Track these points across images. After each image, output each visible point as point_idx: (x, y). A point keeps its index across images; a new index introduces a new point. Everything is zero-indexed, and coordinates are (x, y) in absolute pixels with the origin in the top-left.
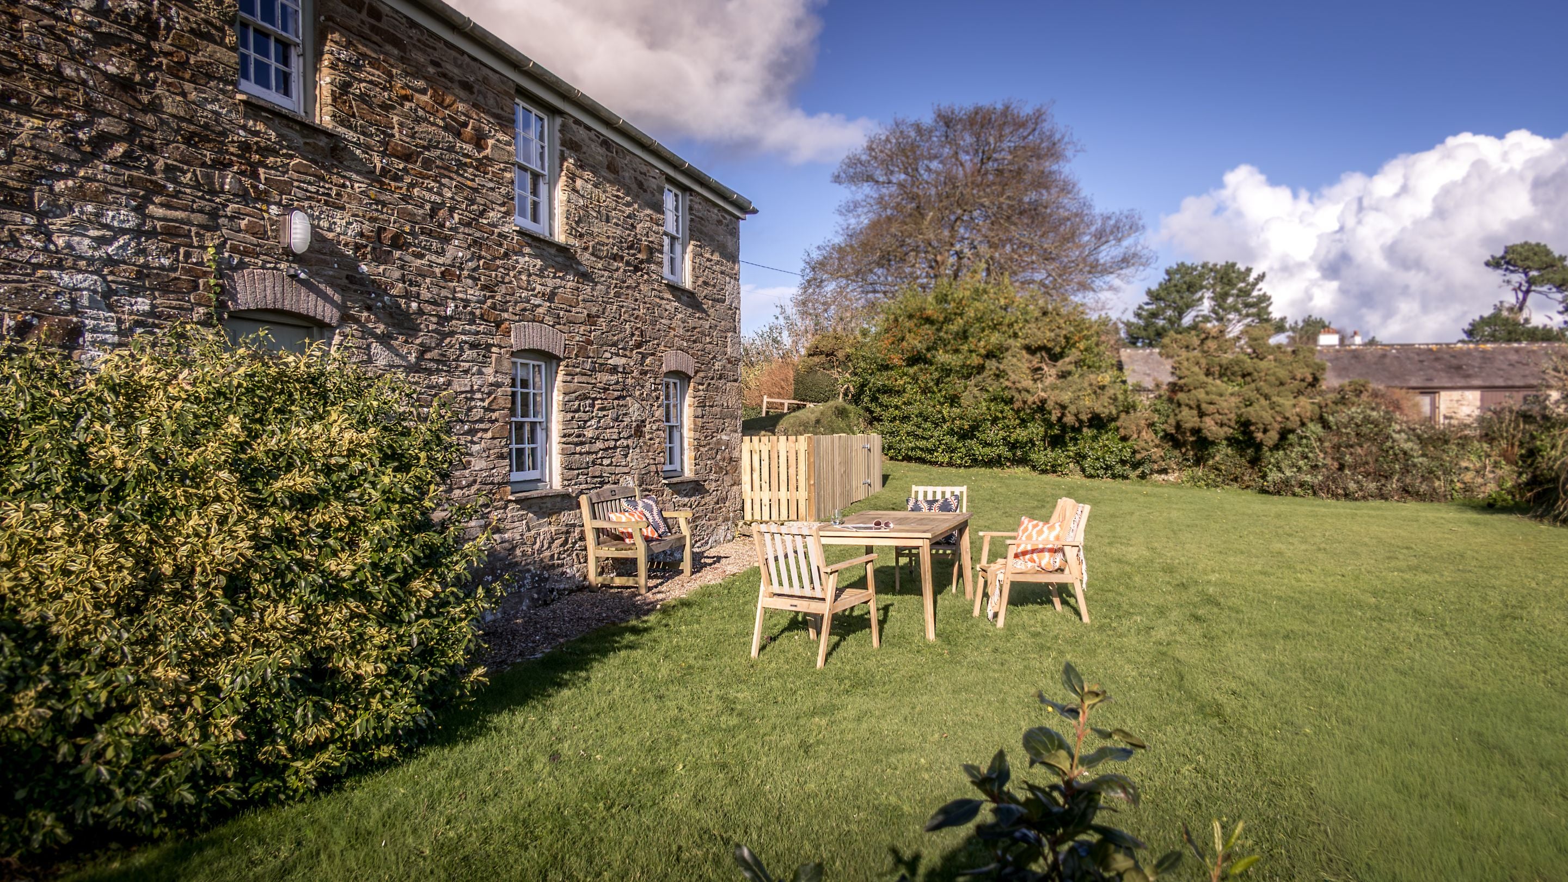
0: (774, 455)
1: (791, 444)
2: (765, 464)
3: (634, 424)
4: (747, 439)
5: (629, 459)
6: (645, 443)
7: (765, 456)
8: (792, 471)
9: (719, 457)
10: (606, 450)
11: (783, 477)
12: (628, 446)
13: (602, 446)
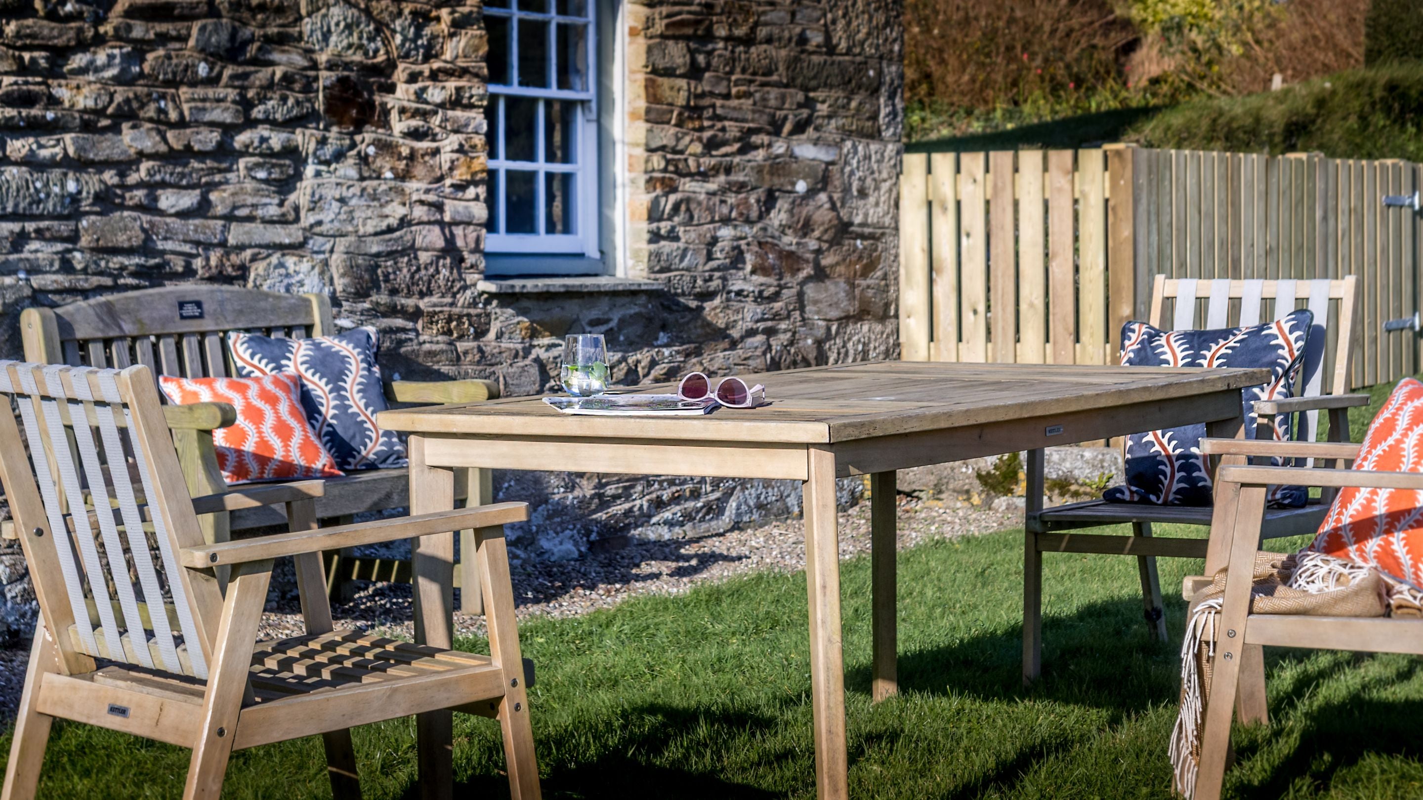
0: (1003, 217)
1: (1058, 179)
2: (974, 246)
3: (326, 78)
4: (915, 161)
5: (301, 195)
6: (385, 147)
7: (973, 219)
8: (1061, 270)
9: (778, 217)
10: (171, 157)
11: (1032, 291)
12: (291, 152)
13: (149, 142)
